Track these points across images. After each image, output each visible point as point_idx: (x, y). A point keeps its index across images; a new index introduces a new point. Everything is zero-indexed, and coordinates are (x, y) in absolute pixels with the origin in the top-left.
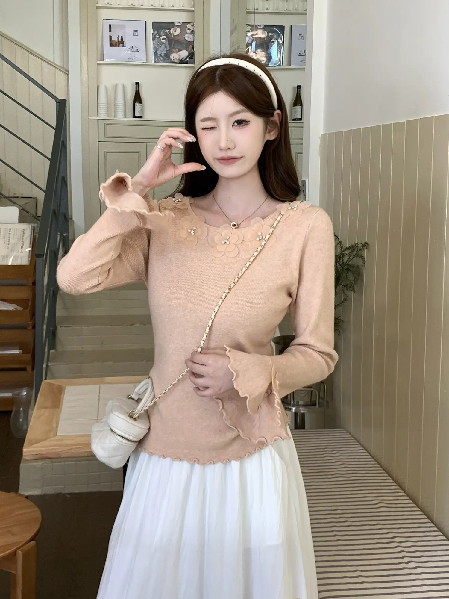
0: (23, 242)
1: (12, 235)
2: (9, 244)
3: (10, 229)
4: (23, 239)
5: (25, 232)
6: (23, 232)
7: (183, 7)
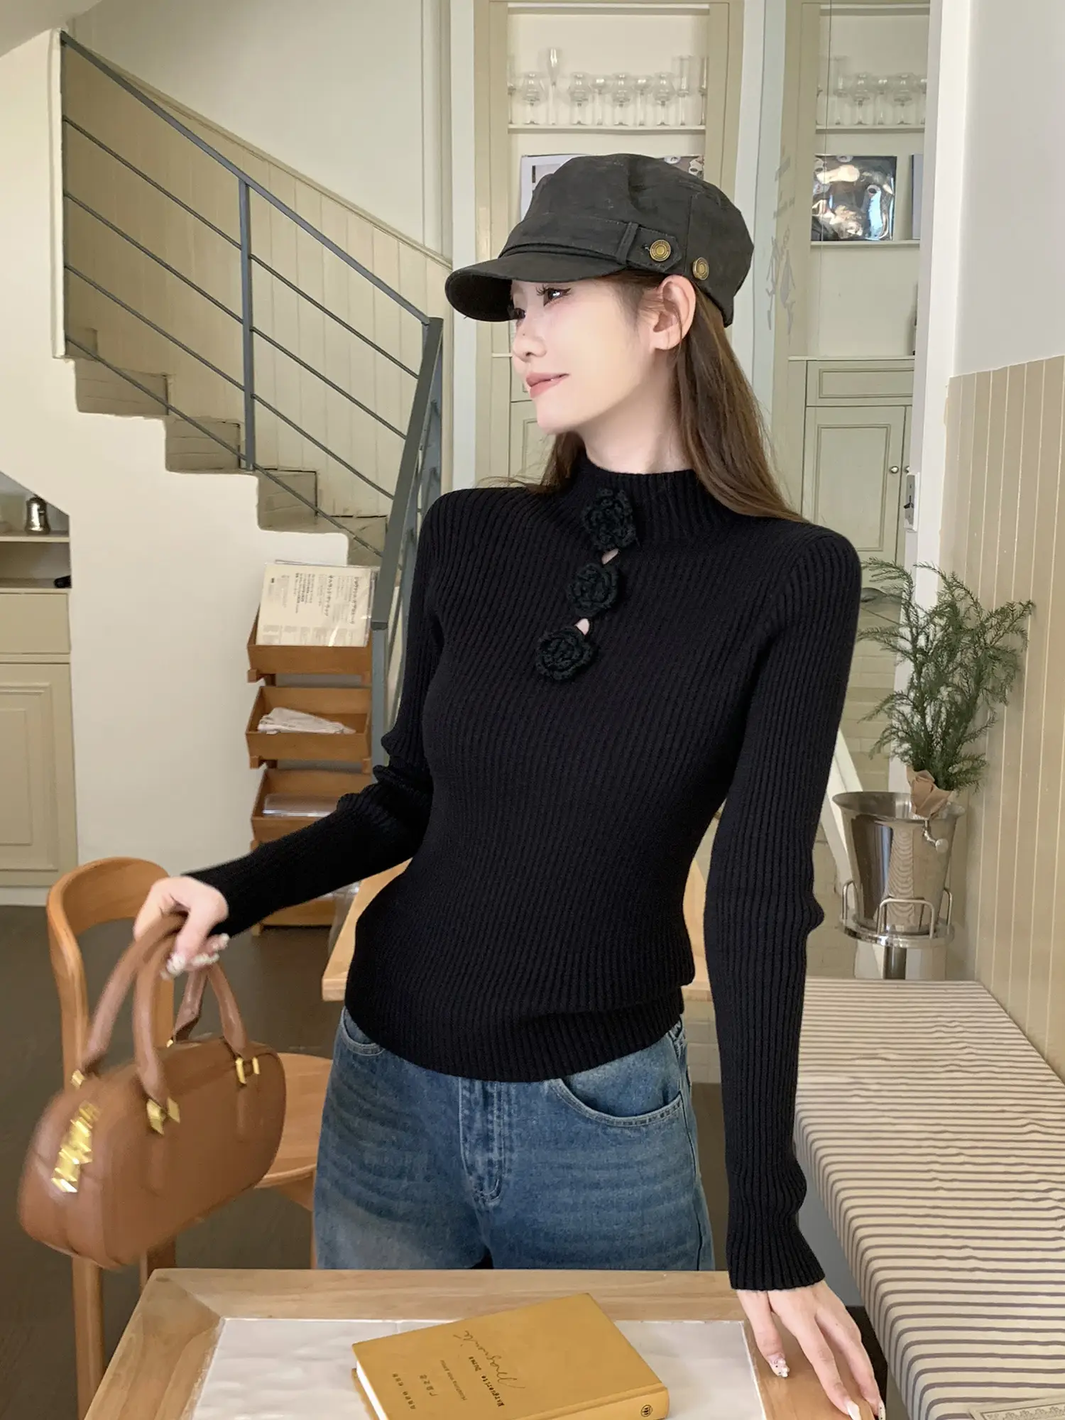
0: (355, 602)
1: (334, 589)
2: (328, 606)
3: (331, 577)
4: (355, 596)
5: (359, 583)
6: (356, 582)
7: (683, 124)
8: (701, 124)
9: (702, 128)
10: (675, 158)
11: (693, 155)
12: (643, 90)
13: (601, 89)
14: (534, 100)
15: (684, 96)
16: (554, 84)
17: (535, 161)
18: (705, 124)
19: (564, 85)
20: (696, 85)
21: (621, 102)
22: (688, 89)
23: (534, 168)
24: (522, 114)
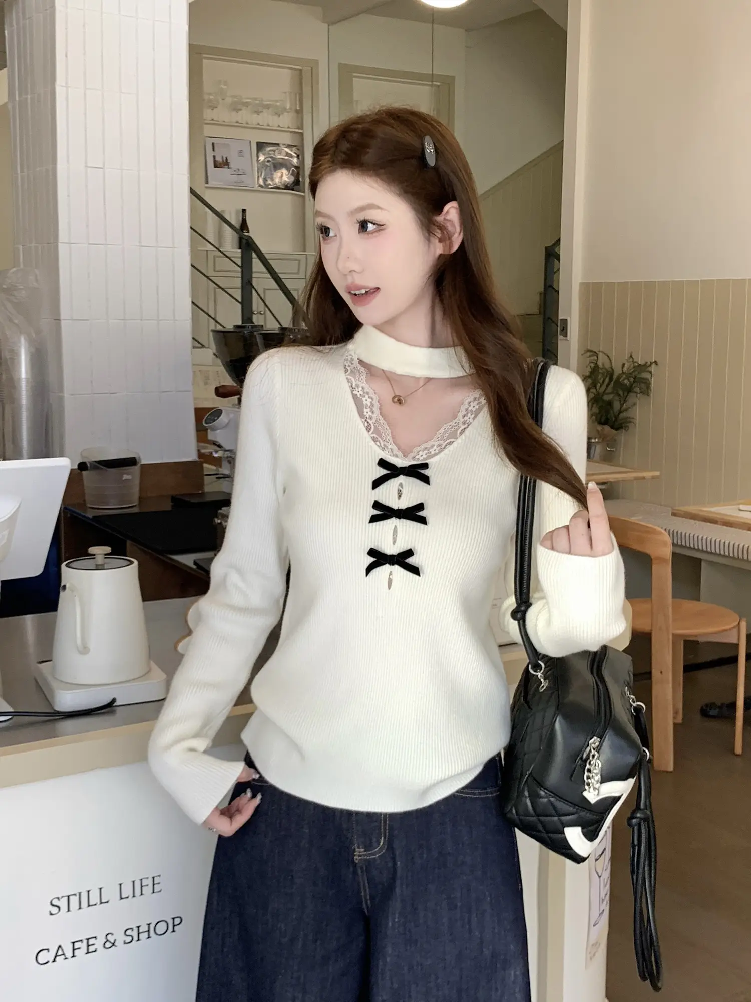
7: (289, 128)
8: (299, 129)
9: (301, 131)
10: (284, 144)
11: (294, 145)
12: (268, 107)
13: (246, 104)
14: (213, 108)
15: (288, 112)
16: (224, 99)
18: (302, 129)
19: (229, 100)
20: (293, 109)
21: (258, 113)
22: (291, 108)
23: (213, 144)
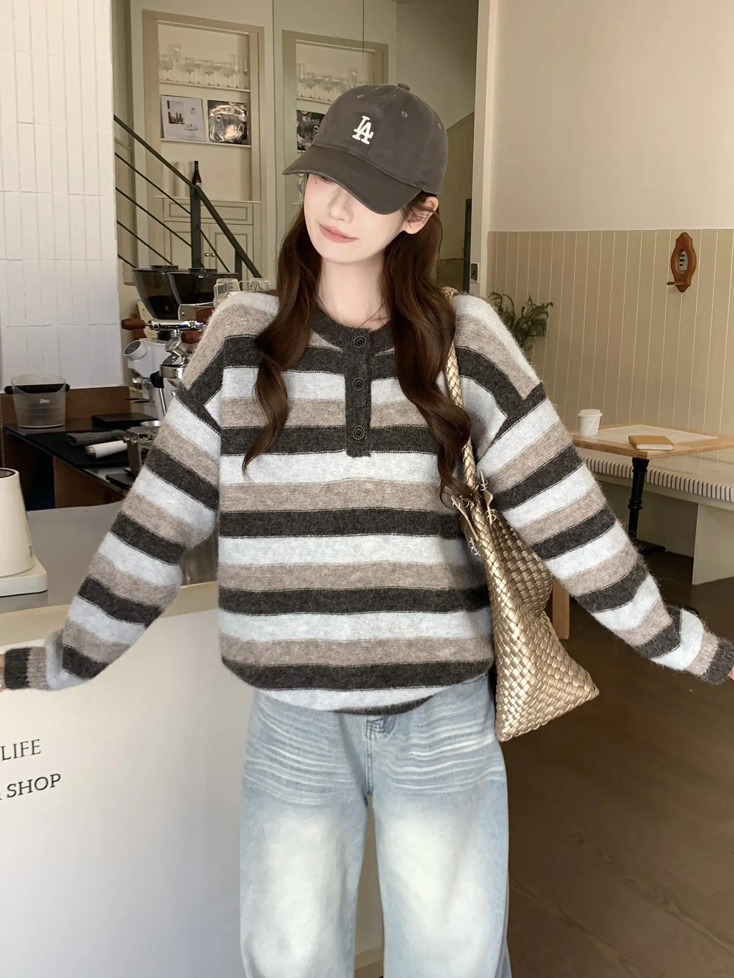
7: (237, 87)
8: (246, 88)
9: (248, 91)
10: (233, 103)
11: (242, 103)
12: (218, 69)
13: (199, 66)
14: (168, 69)
15: (236, 74)
16: (177, 61)
17: (169, 99)
18: (249, 89)
19: (182, 62)
20: (241, 71)
23: (168, 102)
24: (164, 75)
